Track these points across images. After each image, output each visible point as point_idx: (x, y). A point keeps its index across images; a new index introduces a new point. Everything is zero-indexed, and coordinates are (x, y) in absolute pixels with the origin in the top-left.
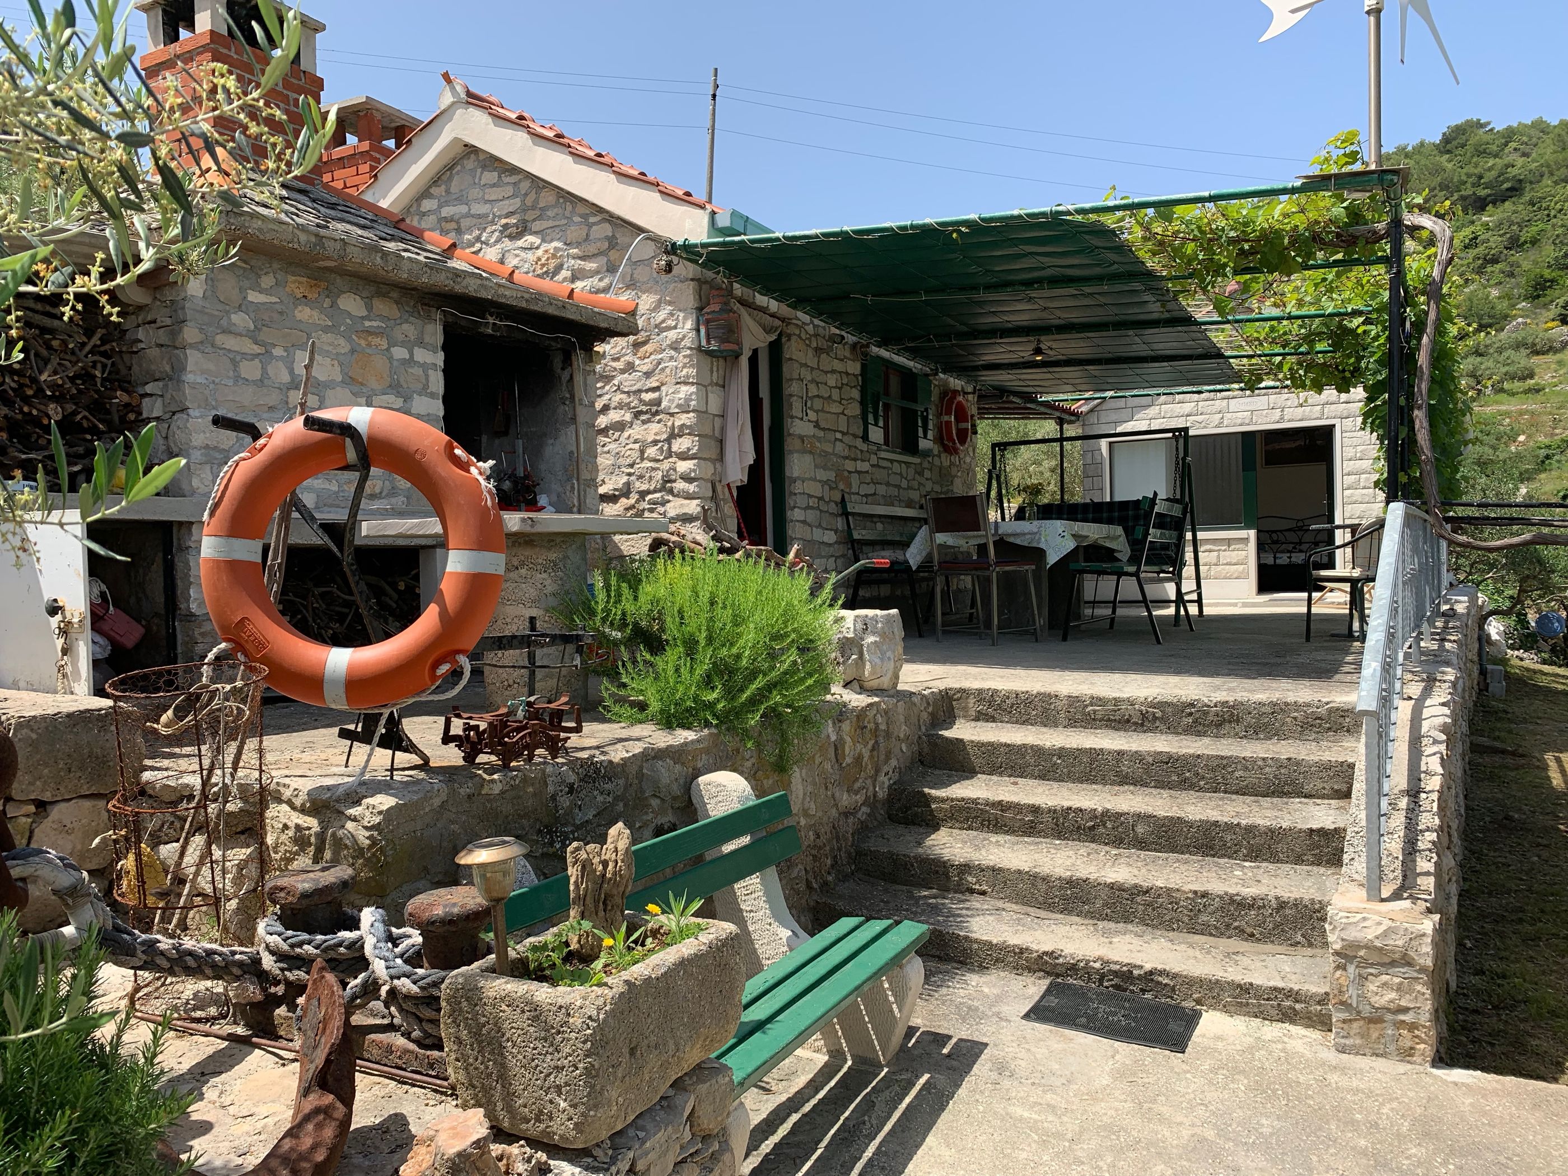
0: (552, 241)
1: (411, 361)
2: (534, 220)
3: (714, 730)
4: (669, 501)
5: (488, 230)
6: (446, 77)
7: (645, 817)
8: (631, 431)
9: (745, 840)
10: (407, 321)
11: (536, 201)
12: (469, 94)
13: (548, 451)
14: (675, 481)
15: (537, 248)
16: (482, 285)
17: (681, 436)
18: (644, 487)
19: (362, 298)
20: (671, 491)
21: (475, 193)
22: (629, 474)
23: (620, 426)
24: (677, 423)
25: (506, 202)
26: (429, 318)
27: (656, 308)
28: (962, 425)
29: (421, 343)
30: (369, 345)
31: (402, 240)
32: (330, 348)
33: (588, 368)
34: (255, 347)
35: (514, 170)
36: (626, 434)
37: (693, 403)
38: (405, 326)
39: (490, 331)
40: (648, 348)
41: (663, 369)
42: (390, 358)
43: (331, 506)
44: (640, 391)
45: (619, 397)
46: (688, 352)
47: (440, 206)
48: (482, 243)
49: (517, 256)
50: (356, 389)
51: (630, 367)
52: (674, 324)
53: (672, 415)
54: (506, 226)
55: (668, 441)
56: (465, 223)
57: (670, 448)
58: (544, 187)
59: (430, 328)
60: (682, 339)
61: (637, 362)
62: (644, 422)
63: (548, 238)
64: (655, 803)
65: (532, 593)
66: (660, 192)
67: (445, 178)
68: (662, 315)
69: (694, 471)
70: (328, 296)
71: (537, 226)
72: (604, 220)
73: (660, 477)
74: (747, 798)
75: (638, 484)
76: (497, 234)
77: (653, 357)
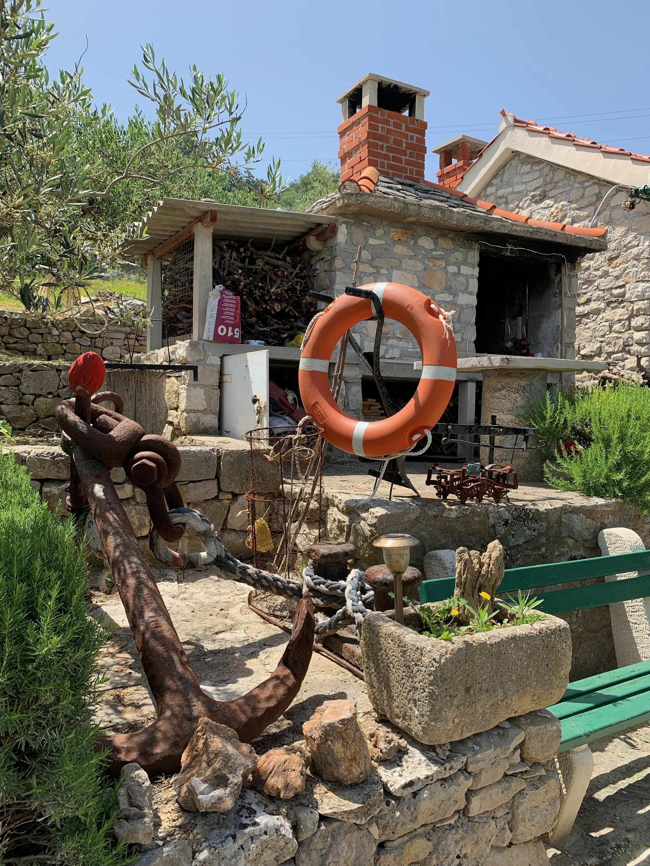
0: (561, 201)
1: (458, 274)
2: (551, 190)
3: (620, 500)
4: (627, 359)
5: (524, 200)
6: (503, 113)
7: (562, 549)
8: (604, 314)
9: (634, 575)
10: (457, 251)
11: (553, 178)
12: (516, 121)
13: (544, 326)
14: (632, 345)
15: (552, 207)
16: (502, 225)
17: (637, 316)
18: (611, 350)
19: (432, 239)
20: (629, 352)
21: (517, 179)
22: (601, 342)
23: (597, 312)
24: (635, 308)
25: (535, 181)
26: (471, 248)
27: (625, 235)
29: (465, 262)
30: (434, 265)
31: (463, 206)
32: (412, 268)
33: (572, 274)
34: (371, 269)
35: (540, 161)
36: (601, 316)
37: (647, 294)
38: (456, 254)
39: (508, 254)
40: (619, 260)
41: (628, 273)
42: (447, 273)
43: (407, 356)
44: (611, 288)
45: (598, 293)
46: (646, 261)
47: (497, 190)
48: (520, 208)
49: (539, 213)
50: (425, 291)
51: (606, 274)
52: (637, 243)
53: (632, 302)
54: (533, 197)
55: (629, 319)
56: (510, 198)
57: (630, 324)
58: (558, 169)
59: (471, 253)
60: (642, 253)
61: (611, 270)
62: (613, 308)
63: (559, 200)
64: (570, 541)
65: (509, 405)
66: (632, 159)
67: (500, 173)
68: (629, 238)
69: (646, 338)
70: (412, 239)
71: (551, 194)
72: (595, 183)
73: (621, 343)
74: (638, 548)
75: (606, 348)
76: (528, 201)
77: (621, 266)
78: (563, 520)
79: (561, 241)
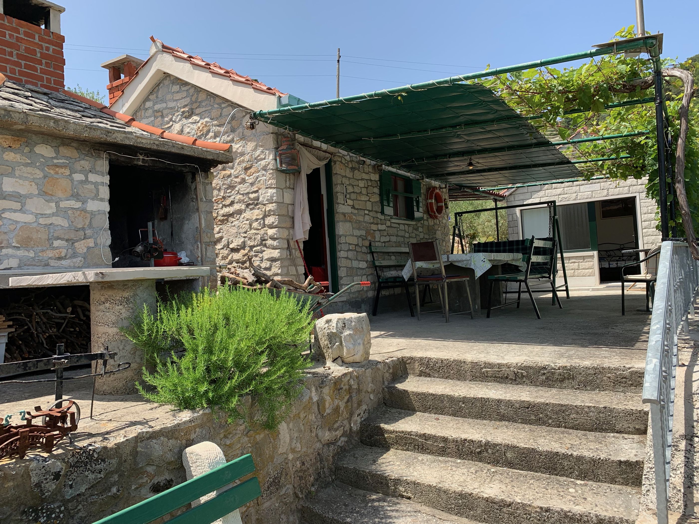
0: (205, 118)
1: (86, 181)
2: (196, 108)
3: (207, 411)
4: (264, 251)
5: (176, 115)
6: (152, 39)
7: (140, 481)
8: (245, 214)
9: (212, 495)
10: (83, 159)
11: (197, 98)
12: (163, 46)
13: (186, 227)
14: (267, 240)
15: (198, 122)
17: (269, 216)
18: (252, 244)
19: (52, 147)
20: (265, 246)
21: (169, 97)
22: (245, 237)
23: (240, 212)
24: (267, 209)
25: (183, 100)
26: (99, 157)
27: (255, 150)
28: (440, 204)
29: (93, 171)
30: (57, 173)
31: (101, 117)
32: (29, 175)
33: (206, 181)
35: (186, 84)
36: (242, 216)
37: (275, 198)
38: (82, 162)
39: (140, 163)
40: (252, 170)
41: (259, 181)
42: (72, 180)
43: (29, 265)
44: (248, 193)
45: (239, 197)
46: (271, 171)
47: (154, 105)
48: (173, 122)
49: (189, 127)
50: (48, 198)
51: (243, 181)
52: (264, 157)
53: (264, 205)
54: (183, 112)
55: (263, 218)
56: (165, 112)
57: (264, 222)
58: (200, 91)
59: (99, 162)
60: (268, 165)
61: (247, 178)
62: (251, 209)
63: (203, 117)
64: (150, 469)
65: (113, 318)
66: (253, 88)
67: (155, 90)
68: (258, 153)
69: (276, 234)
70: (27, 146)
71: (197, 111)
72: (229, 105)
73: (259, 238)
74: (218, 463)
75: (249, 242)
76: (179, 116)
77: (254, 175)
78: (139, 449)
79: (189, 154)
